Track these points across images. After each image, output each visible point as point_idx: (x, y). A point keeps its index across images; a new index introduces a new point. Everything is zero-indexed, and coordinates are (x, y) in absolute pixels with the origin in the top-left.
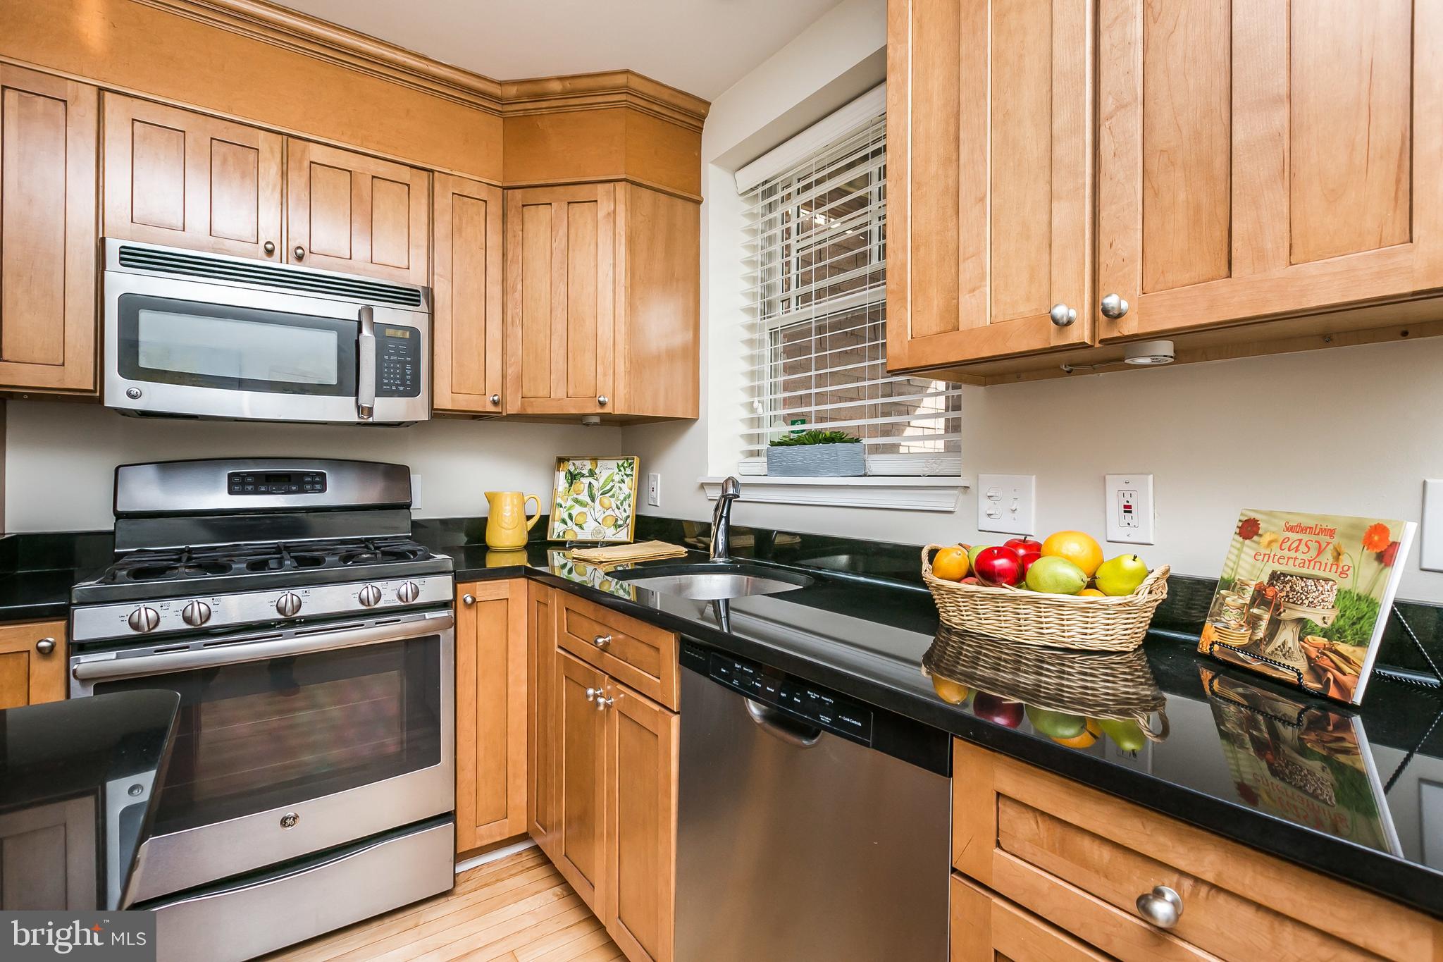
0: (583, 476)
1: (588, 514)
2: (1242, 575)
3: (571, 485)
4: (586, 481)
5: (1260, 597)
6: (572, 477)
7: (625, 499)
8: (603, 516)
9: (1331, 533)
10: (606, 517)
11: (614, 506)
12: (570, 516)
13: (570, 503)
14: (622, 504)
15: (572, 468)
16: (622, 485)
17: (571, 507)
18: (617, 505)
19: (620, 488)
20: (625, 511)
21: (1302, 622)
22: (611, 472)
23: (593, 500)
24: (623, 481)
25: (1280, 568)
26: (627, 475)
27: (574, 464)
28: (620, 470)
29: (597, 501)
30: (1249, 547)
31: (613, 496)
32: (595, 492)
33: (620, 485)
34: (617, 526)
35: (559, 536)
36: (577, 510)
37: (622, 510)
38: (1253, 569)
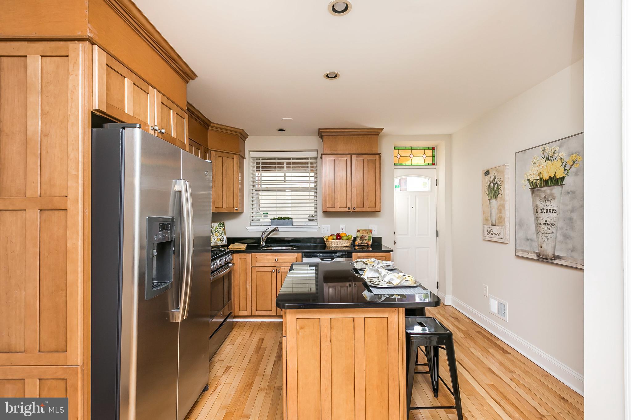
2: (359, 236)
5: (361, 238)
7: (222, 233)
8: (217, 238)
9: (367, 231)
11: (219, 235)
19: (220, 230)
20: (222, 236)
21: (365, 239)
22: (217, 225)
23: (213, 234)
25: (362, 235)
26: (221, 227)
29: (214, 234)
30: (359, 233)
31: (218, 233)
32: (213, 232)
34: (221, 241)
37: (221, 236)
38: (360, 235)
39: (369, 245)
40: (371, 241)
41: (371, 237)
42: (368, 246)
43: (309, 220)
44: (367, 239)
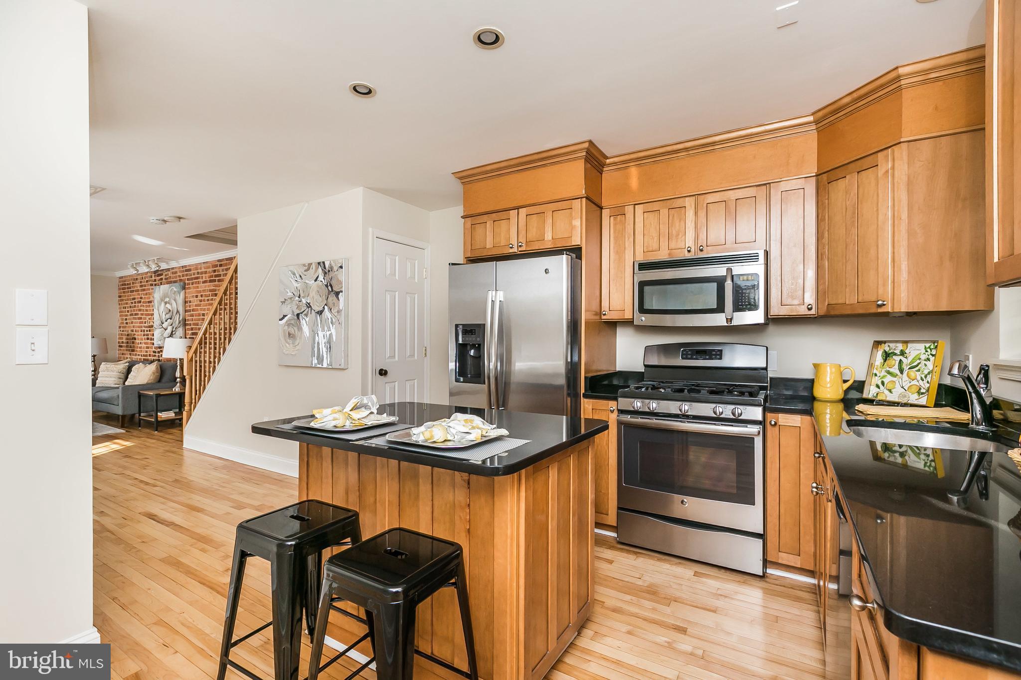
0: (896, 354)
1: (897, 382)
3: (885, 360)
4: (897, 358)
6: (887, 356)
7: (929, 373)
8: (909, 385)
10: (911, 386)
11: (919, 378)
12: (883, 383)
13: (883, 373)
14: (926, 377)
15: (887, 349)
16: (927, 363)
17: (884, 377)
18: (921, 377)
19: (926, 365)
20: (928, 382)
22: (919, 352)
23: (902, 371)
24: (928, 359)
26: (933, 355)
27: (889, 346)
28: (927, 351)
29: (905, 373)
31: (919, 370)
32: (904, 366)
33: (926, 362)
34: (919, 393)
35: (872, 395)
36: (888, 379)
37: (925, 381)
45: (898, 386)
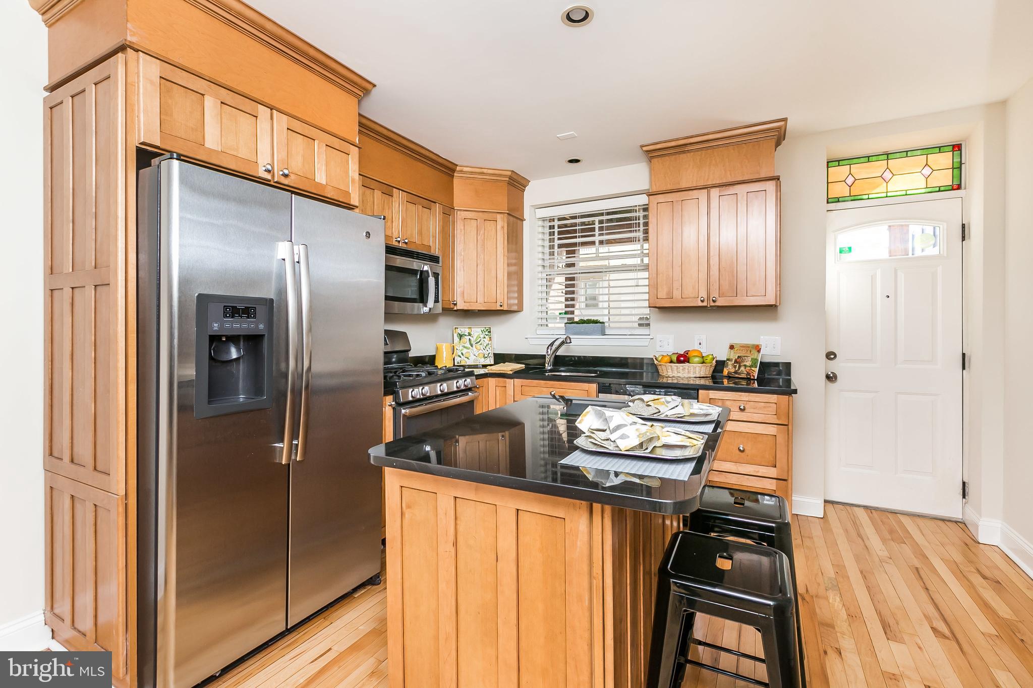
0: (466, 335)
1: (471, 352)
2: (731, 357)
3: (460, 340)
4: (468, 337)
5: (736, 362)
6: (461, 336)
7: (487, 345)
8: (478, 353)
9: (749, 347)
11: (483, 349)
12: (462, 354)
13: (461, 348)
14: (486, 348)
15: (459, 332)
17: (461, 350)
19: (484, 341)
20: (488, 351)
21: (745, 365)
22: (479, 333)
23: (472, 346)
24: (485, 337)
25: (739, 355)
26: (486, 335)
27: (460, 330)
28: (483, 333)
29: (474, 346)
30: (732, 352)
31: (481, 344)
32: (472, 342)
33: (484, 339)
34: (484, 357)
35: (458, 363)
36: (465, 351)
37: (486, 350)
38: (734, 356)
39: (752, 377)
40: (757, 370)
41: (757, 360)
42: (749, 380)
43: (640, 325)
44: (748, 363)
45: (471, 354)
